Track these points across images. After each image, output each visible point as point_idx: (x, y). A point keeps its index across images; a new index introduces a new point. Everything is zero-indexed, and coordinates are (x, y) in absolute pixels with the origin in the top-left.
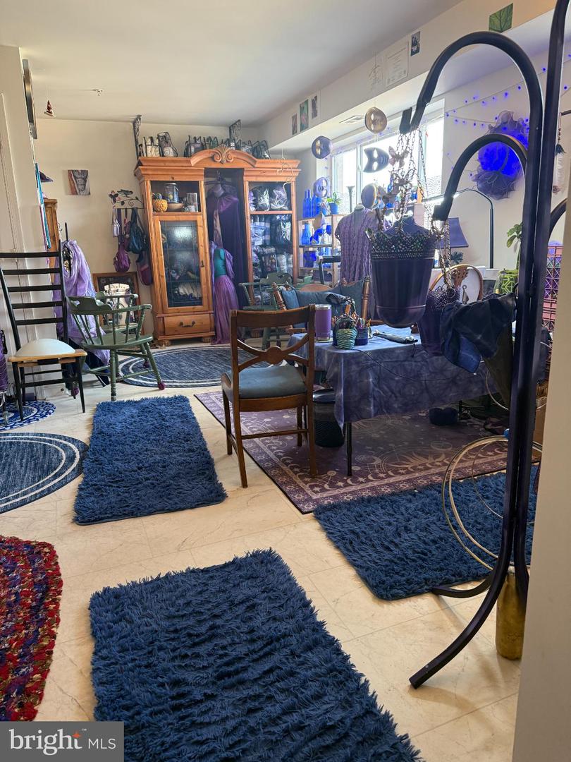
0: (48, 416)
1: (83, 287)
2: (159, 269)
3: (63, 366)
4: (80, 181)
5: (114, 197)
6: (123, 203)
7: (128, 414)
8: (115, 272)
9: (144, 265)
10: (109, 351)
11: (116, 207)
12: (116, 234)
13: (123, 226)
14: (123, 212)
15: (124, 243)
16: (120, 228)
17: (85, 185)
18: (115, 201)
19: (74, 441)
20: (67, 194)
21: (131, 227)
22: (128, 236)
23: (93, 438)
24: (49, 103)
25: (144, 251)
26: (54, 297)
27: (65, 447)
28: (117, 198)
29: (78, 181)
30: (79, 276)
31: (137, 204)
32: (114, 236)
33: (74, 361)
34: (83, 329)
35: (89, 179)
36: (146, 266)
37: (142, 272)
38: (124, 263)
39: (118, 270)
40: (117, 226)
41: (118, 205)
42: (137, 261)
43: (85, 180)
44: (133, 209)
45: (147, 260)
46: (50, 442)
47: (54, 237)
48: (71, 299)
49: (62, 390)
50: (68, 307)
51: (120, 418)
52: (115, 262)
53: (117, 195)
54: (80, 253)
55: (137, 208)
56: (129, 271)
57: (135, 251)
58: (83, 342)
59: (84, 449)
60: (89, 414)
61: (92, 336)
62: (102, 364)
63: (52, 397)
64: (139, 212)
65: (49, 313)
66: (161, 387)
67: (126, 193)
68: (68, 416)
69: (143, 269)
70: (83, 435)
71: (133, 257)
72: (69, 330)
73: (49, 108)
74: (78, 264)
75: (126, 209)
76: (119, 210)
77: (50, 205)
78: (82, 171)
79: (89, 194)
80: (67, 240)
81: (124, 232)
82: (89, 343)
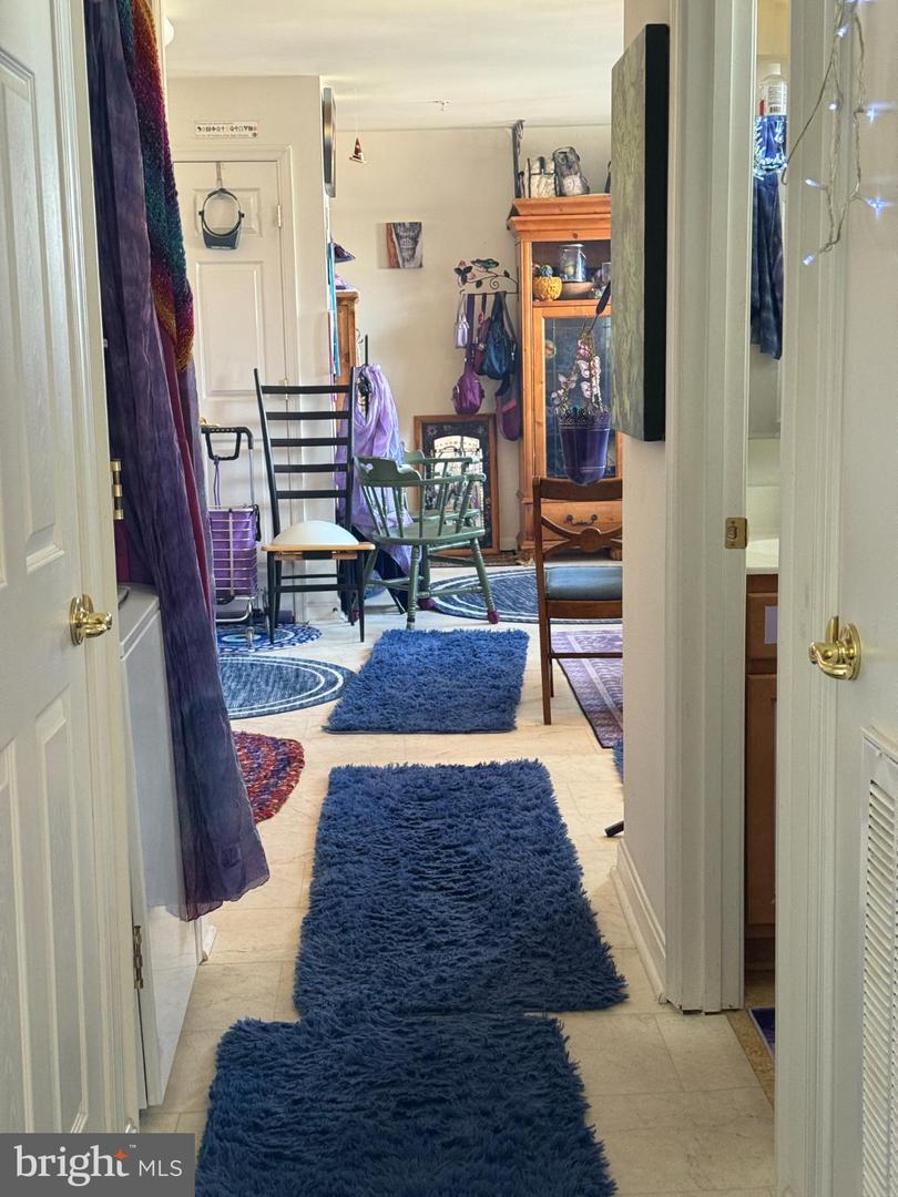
0: (310, 641)
1: (382, 442)
2: (534, 410)
3: (342, 566)
4: (406, 243)
5: (463, 272)
6: (479, 284)
7: (426, 646)
8: (455, 413)
9: (509, 400)
10: (411, 547)
11: (466, 292)
12: (460, 343)
13: (476, 325)
14: (478, 300)
15: (475, 362)
16: (470, 331)
17: (414, 249)
18: (464, 281)
19: (337, 668)
20: (381, 267)
21: (489, 329)
22: (482, 346)
23: (369, 666)
24: (357, 143)
25: (510, 377)
26: (337, 456)
27: (324, 673)
28: (469, 275)
29: (402, 243)
30: (379, 425)
31: (505, 285)
32: (458, 347)
33: (355, 557)
34: (376, 512)
35: (423, 239)
36: (513, 403)
37: (504, 414)
38: (470, 396)
39: (460, 409)
40: (464, 326)
41: (470, 288)
42: (497, 394)
43: (415, 240)
44: (496, 294)
45: (514, 391)
46: (306, 666)
47: (347, 356)
48: (361, 460)
49: (335, 610)
50: (356, 474)
51: (412, 650)
52: (455, 396)
53: (469, 269)
54: (385, 385)
55: (505, 293)
56: (480, 412)
57: (493, 375)
58: (374, 533)
59: (349, 676)
60: (369, 644)
61: (389, 524)
62: (402, 575)
63: (318, 620)
64: (509, 301)
65: (327, 481)
66: (493, 618)
67: (488, 264)
68: (338, 645)
69: (505, 409)
70: (355, 665)
71: (490, 386)
72: (354, 512)
73: (357, 151)
74: (379, 403)
75: (485, 295)
76: (471, 297)
77: (346, 302)
78: (411, 223)
79: (421, 266)
80: (366, 364)
81: (476, 339)
82: (382, 534)
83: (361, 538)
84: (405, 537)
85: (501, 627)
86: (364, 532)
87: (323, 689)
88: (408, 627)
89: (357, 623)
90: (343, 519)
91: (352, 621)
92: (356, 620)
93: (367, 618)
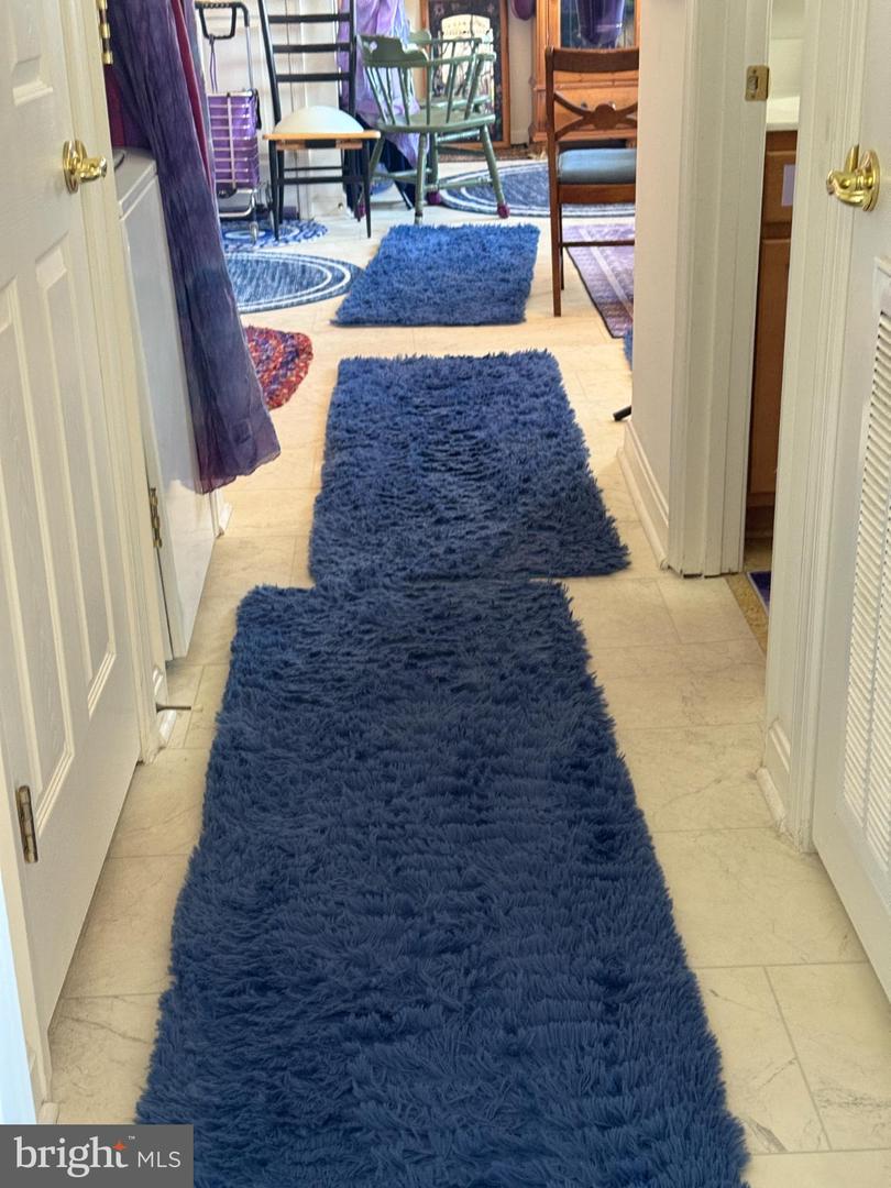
0: (315, 238)
3: (347, 155)
7: (434, 241)
10: (418, 135)
19: (343, 264)
23: (376, 261)
26: (339, 34)
27: (331, 269)
33: (360, 146)
34: (381, 98)
49: (340, 205)
51: (421, 246)
58: (380, 121)
59: (357, 272)
60: (376, 240)
61: (395, 112)
62: (408, 167)
63: (323, 215)
65: (328, 63)
66: (503, 213)
68: (345, 241)
70: (362, 260)
72: (358, 97)
82: (388, 121)
83: (366, 127)
84: (412, 124)
85: (511, 222)
86: (369, 120)
87: (330, 285)
88: (416, 222)
89: (364, 219)
90: (347, 104)
91: (358, 216)
92: (362, 215)
93: (373, 214)
